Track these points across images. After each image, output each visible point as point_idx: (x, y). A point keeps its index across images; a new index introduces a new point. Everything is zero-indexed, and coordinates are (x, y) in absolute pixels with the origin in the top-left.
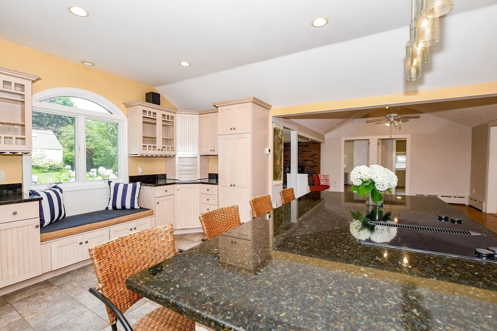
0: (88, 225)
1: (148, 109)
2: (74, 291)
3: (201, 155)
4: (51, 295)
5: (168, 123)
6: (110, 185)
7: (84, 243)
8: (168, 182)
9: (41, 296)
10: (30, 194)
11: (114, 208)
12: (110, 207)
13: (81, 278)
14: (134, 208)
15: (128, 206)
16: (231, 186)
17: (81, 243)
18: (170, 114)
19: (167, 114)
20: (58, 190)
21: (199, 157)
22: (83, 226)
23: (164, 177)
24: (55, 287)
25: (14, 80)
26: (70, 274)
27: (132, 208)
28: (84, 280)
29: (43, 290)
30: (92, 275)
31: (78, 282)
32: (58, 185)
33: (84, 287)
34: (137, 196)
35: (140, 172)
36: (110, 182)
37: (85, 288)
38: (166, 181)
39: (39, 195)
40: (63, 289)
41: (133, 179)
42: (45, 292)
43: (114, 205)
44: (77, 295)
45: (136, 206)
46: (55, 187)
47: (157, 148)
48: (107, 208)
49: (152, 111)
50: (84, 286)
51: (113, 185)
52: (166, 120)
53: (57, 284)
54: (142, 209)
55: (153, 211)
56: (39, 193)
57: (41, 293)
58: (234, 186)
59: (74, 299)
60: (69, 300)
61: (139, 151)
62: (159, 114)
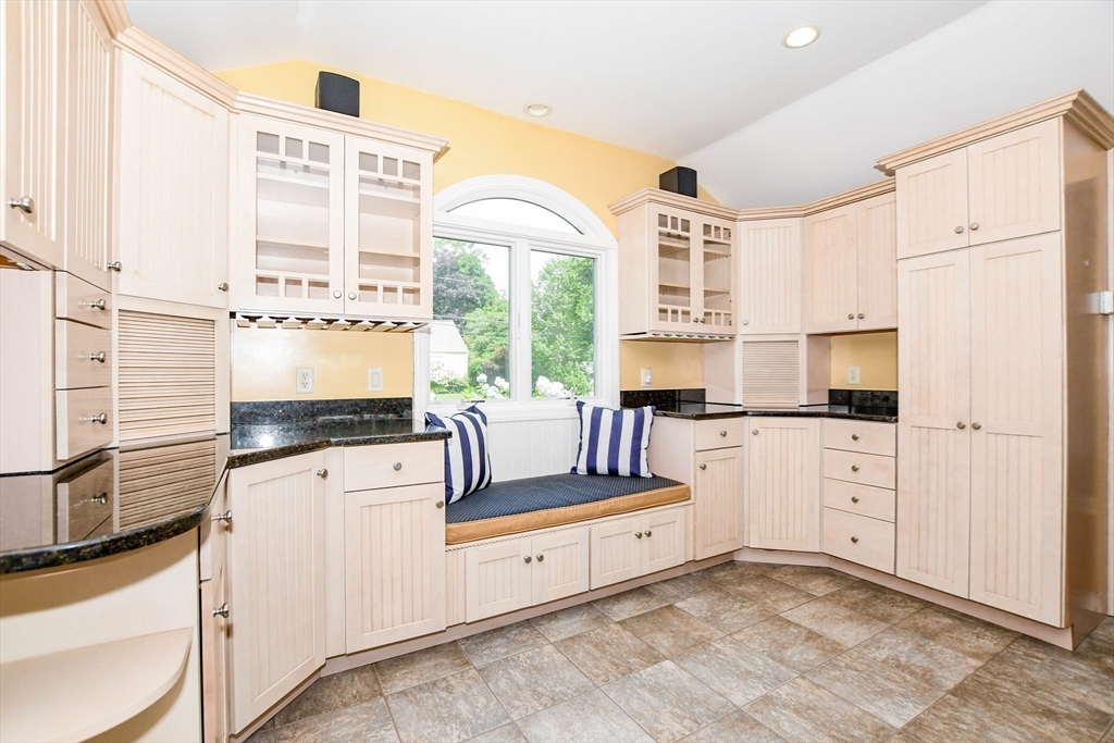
0: (543, 513)
1: (670, 212)
2: (517, 703)
3: (810, 336)
4: (465, 697)
5: (717, 248)
6: (580, 411)
7: (534, 560)
8: (710, 409)
9: (444, 694)
10: (427, 423)
11: (592, 471)
12: (582, 469)
13: (529, 657)
14: (640, 477)
15: (624, 468)
16: (961, 427)
17: (528, 560)
18: (722, 224)
19: (714, 222)
20: (478, 417)
21: (803, 340)
22: (534, 513)
23: (698, 396)
24: (473, 672)
25: (401, 154)
26: (503, 636)
27: (635, 475)
28: (536, 668)
29: (448, 673)
30: (555, 656)
31: (524, 671)
32: (478, 406)
33: (540, 696)
34: (644, 443)
35: (645, 381)
36: (580, 405)
37: (543, 700)
38: (704, 409)
39: (444, 427)
40: (490, 684)
41: (631, 399)
42: (453, 682)
43: (590, 465)
44: (525, 719)
45: (644, 472)
46: (473, 409)
47: (692, 317)
48: (574, 469)
49: (681, 215)
50: (540, 689)
51: (587, 412)
52: (712, 239)
53: (477, 663)
54: (658, 481)
55: (688, 489)
56: (445, 421)
57: (444, 684)
58: (976, 427)
59: (520, 733)
60: (510, 733)
61: (650, 324)
62: (697, 222)
